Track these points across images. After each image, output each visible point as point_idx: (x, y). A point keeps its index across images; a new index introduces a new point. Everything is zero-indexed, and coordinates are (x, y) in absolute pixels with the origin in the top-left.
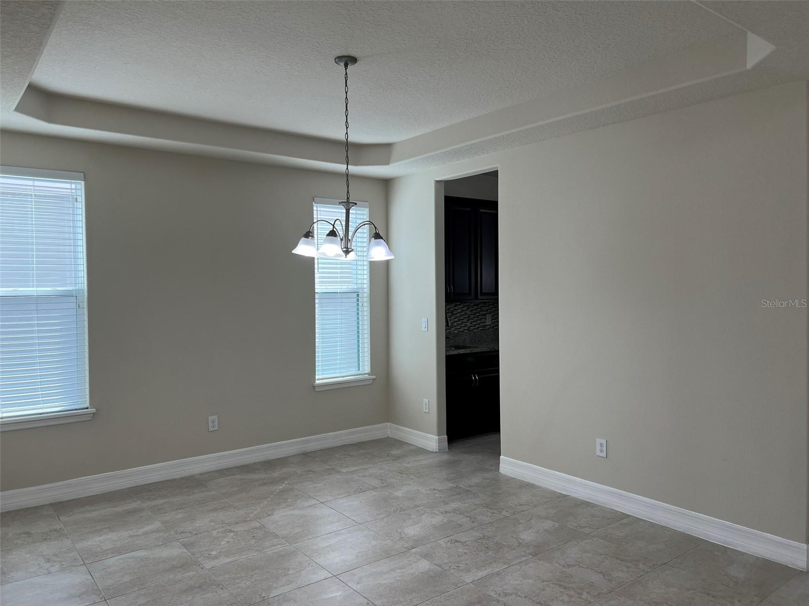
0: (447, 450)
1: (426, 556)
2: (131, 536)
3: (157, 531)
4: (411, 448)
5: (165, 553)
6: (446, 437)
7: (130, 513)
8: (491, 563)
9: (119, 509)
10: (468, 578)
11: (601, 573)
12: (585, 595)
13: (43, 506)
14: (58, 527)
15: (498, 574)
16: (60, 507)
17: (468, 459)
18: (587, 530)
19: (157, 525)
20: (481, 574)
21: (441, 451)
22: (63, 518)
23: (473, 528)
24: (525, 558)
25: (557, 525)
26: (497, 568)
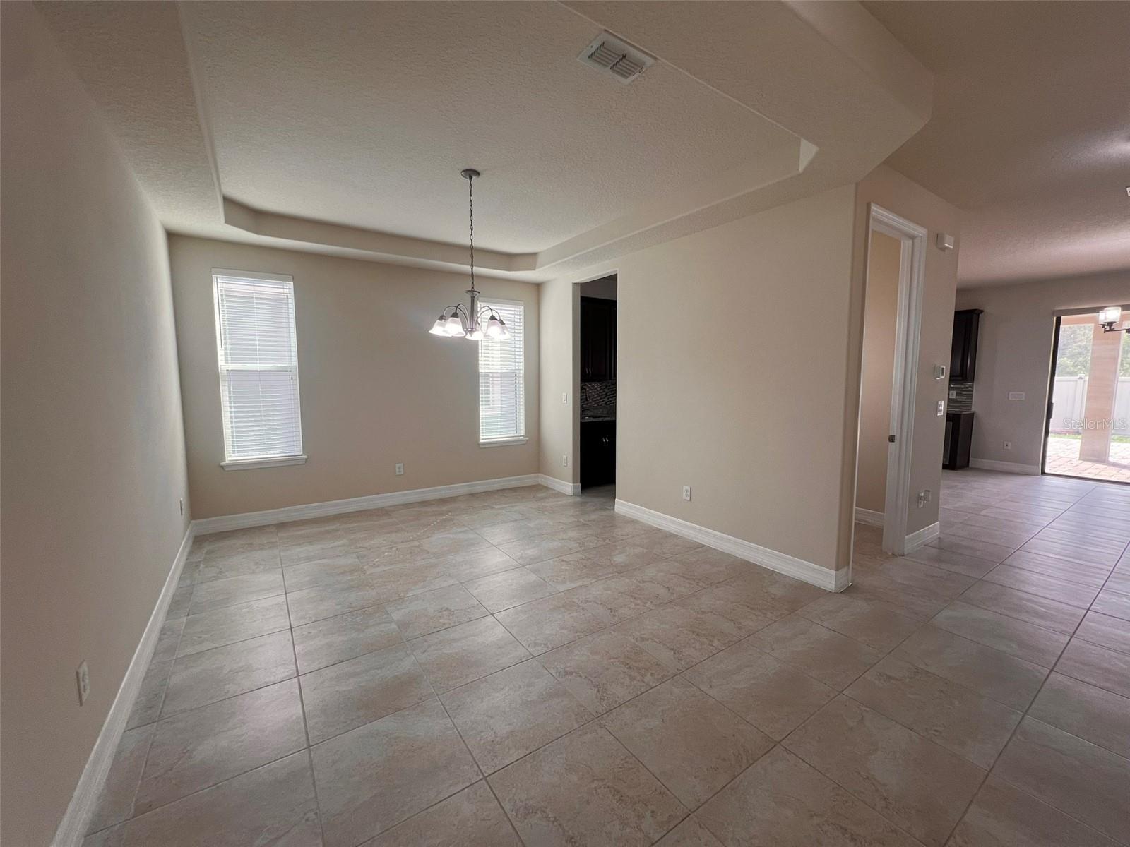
0: (580, 494)
1: (535, 571)
2: (323, 549)
3: (343, 545)
4: (554, 492)
5: (342, 561)
6: (580, 485)
7: (328, 532)
8: (583, 578)
9: (322, 529)
10: (562, 588)
11: (668, 587)
12: (649, 604)
13: (269, 526)
14: (273, 540)
15: (586, 586)
16: (281, 526)
17: (594, 500)
18: (667, 556)
19: (345, 541)
20: (573, 585)
21: (575, 495)
22: (279, 535)
23: (579, 552)
24: (611, 575)
25: (645, 550)
26: (587, 581)
